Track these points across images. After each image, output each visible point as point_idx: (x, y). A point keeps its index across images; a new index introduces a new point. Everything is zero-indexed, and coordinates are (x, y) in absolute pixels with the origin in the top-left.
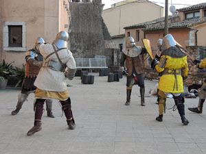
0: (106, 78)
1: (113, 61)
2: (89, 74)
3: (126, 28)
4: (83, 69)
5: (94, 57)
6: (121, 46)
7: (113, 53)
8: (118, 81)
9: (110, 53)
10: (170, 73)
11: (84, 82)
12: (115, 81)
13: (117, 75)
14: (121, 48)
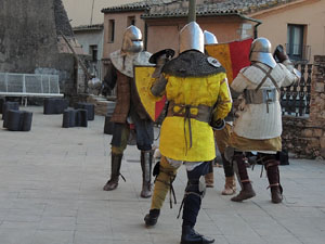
0: (59, 118)
1: (75, 81)
2: (21, 109)
3: (106, 11)
4: (8, 98)
5: (32, 72)
6: (94, 49)
7: (75, 64)
8: (84, 125)
9: (69, 64)
10: (176, 115)
11: (9, 127)
12: (77, 125)
13: (83, 113)
14: (95, 53)
